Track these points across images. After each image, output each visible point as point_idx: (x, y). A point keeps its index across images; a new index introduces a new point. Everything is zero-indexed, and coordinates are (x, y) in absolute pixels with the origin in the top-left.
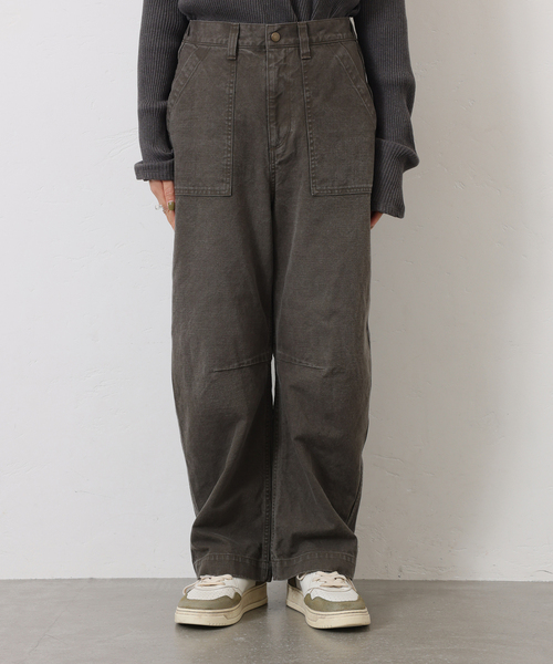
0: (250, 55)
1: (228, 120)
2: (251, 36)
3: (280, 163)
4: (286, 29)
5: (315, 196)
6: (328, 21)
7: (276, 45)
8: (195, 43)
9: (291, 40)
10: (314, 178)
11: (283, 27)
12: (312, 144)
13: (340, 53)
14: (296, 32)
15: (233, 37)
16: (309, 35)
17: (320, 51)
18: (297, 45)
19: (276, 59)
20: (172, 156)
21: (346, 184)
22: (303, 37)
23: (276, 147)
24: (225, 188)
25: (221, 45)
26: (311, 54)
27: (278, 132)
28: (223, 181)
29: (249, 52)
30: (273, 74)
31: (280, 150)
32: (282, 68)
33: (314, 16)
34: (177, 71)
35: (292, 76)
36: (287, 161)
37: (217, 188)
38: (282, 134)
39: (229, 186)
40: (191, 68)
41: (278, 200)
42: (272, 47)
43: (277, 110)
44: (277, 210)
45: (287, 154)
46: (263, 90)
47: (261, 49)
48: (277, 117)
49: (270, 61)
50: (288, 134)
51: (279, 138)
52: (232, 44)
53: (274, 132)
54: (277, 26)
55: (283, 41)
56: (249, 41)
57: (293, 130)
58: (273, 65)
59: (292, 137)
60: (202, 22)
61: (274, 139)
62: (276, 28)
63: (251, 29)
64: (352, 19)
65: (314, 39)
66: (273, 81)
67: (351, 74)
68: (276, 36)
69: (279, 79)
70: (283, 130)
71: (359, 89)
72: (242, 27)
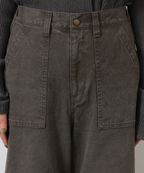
0: (59, 34)
1: (43, 77)
2: (60, 20)
3: (78, 106)
4: (84, 17)
5: (101, 129)
6: (112, 11)
7: (77, 28)
8: (21, 22)
9: (87, 24)
10: (100, 117)
11: (82, 15)
12: (100, 95)
13: (120, 32)
14: (90, 18)
15: (48, 21)
16: (100, 20)
17: (106, 31)
18: (91, 28)
19: (77, 37)
20: (8, 98)
21: (122, 121)
22: (96, 22)
23: (76, 95)
24: (41, 123)
25: (39, 25)
26: (101, 34)
27: (77, 86)
28: (39, 118)
29: (59, 32)
30: (74, 48)
31: (78, 98)
32: (81, 43)
33: (103, 7)
34: (10, 41)
35: (88, 49)
36: (83, 105)
37: (36, 123)
38: (79, 88)
39: (44, 122)
40: (19, 40)
41: (75, 129)
42: (74, 29)
43: (77, 71)
44: (75, 135)
45: (83, 100)
46: (68, 58)
47: (67, 30)
48: (76, 76)
49: (73, 39)
50: (84, 88)
51: (78, 90)
52: (47, 26)
53: (75, 86)
54: (78, 15)
55: (81, 25)
56: (58, 24)
57: (87, 85)
58: (75, 41)
59: (86, 90)
60: (26, 8)
61: (74, 91)
62: (77, 16)
63: (60, 16)
64: (127, 7)
65: (103, 23)
66: (74, 53)
67: (127, 46)
68: (77, 22)
69: (79, 51)
70: (81, 85)
71: (132, 56)
72: (54, 15)
